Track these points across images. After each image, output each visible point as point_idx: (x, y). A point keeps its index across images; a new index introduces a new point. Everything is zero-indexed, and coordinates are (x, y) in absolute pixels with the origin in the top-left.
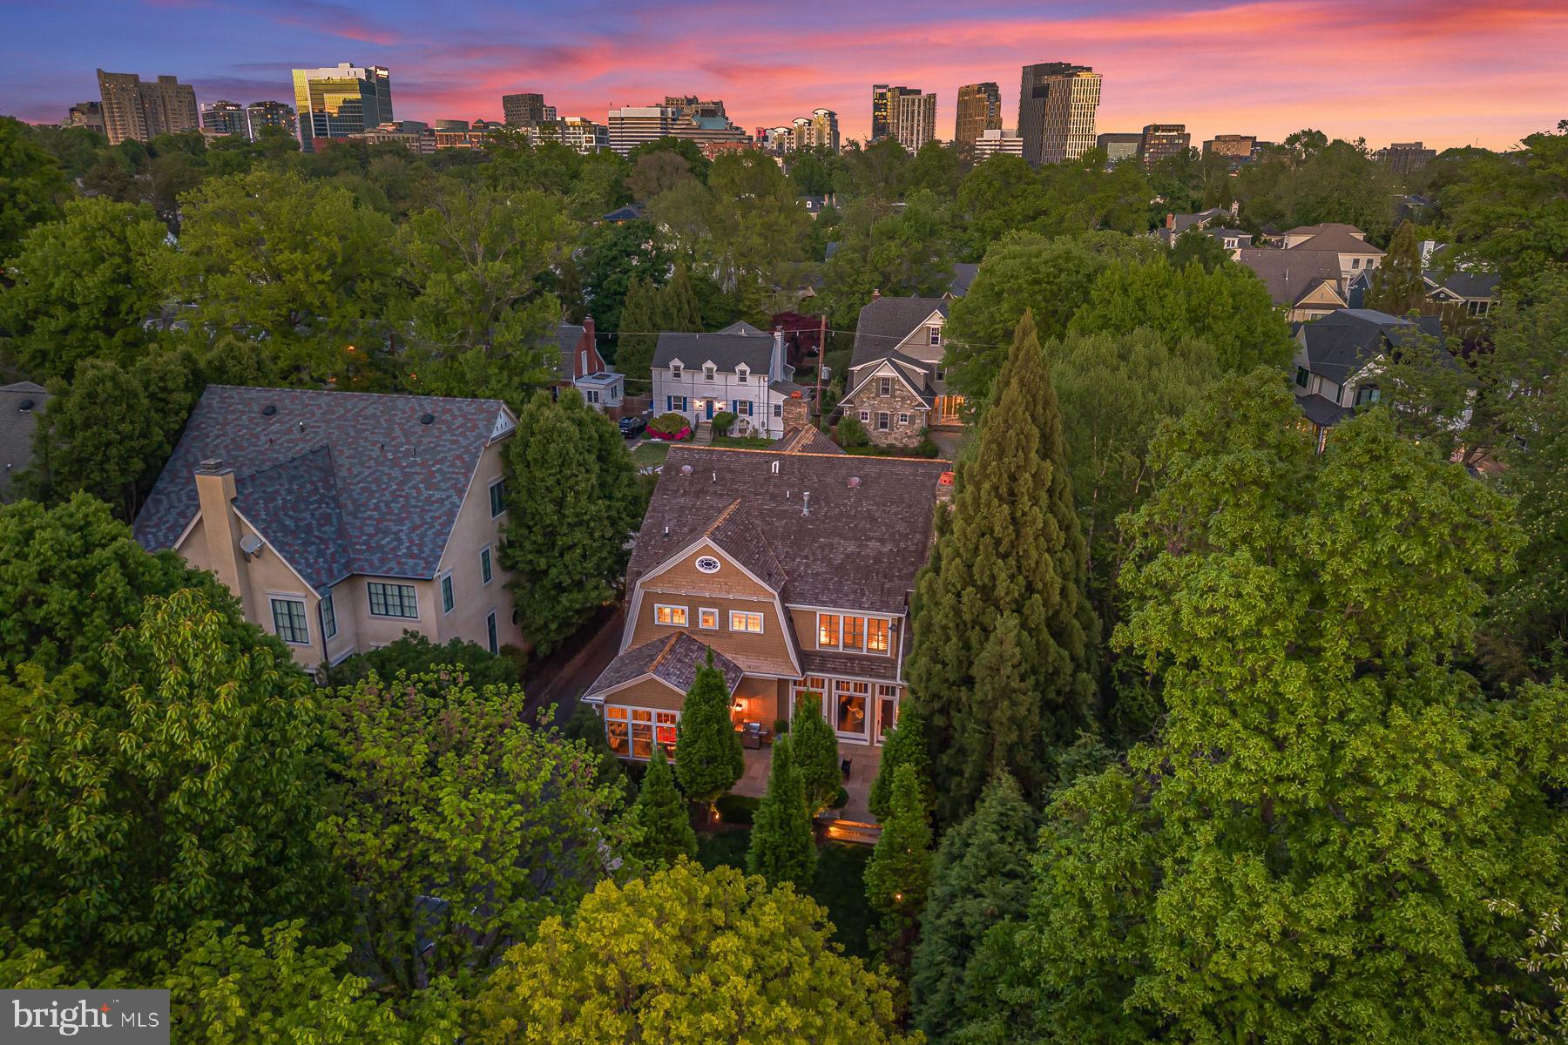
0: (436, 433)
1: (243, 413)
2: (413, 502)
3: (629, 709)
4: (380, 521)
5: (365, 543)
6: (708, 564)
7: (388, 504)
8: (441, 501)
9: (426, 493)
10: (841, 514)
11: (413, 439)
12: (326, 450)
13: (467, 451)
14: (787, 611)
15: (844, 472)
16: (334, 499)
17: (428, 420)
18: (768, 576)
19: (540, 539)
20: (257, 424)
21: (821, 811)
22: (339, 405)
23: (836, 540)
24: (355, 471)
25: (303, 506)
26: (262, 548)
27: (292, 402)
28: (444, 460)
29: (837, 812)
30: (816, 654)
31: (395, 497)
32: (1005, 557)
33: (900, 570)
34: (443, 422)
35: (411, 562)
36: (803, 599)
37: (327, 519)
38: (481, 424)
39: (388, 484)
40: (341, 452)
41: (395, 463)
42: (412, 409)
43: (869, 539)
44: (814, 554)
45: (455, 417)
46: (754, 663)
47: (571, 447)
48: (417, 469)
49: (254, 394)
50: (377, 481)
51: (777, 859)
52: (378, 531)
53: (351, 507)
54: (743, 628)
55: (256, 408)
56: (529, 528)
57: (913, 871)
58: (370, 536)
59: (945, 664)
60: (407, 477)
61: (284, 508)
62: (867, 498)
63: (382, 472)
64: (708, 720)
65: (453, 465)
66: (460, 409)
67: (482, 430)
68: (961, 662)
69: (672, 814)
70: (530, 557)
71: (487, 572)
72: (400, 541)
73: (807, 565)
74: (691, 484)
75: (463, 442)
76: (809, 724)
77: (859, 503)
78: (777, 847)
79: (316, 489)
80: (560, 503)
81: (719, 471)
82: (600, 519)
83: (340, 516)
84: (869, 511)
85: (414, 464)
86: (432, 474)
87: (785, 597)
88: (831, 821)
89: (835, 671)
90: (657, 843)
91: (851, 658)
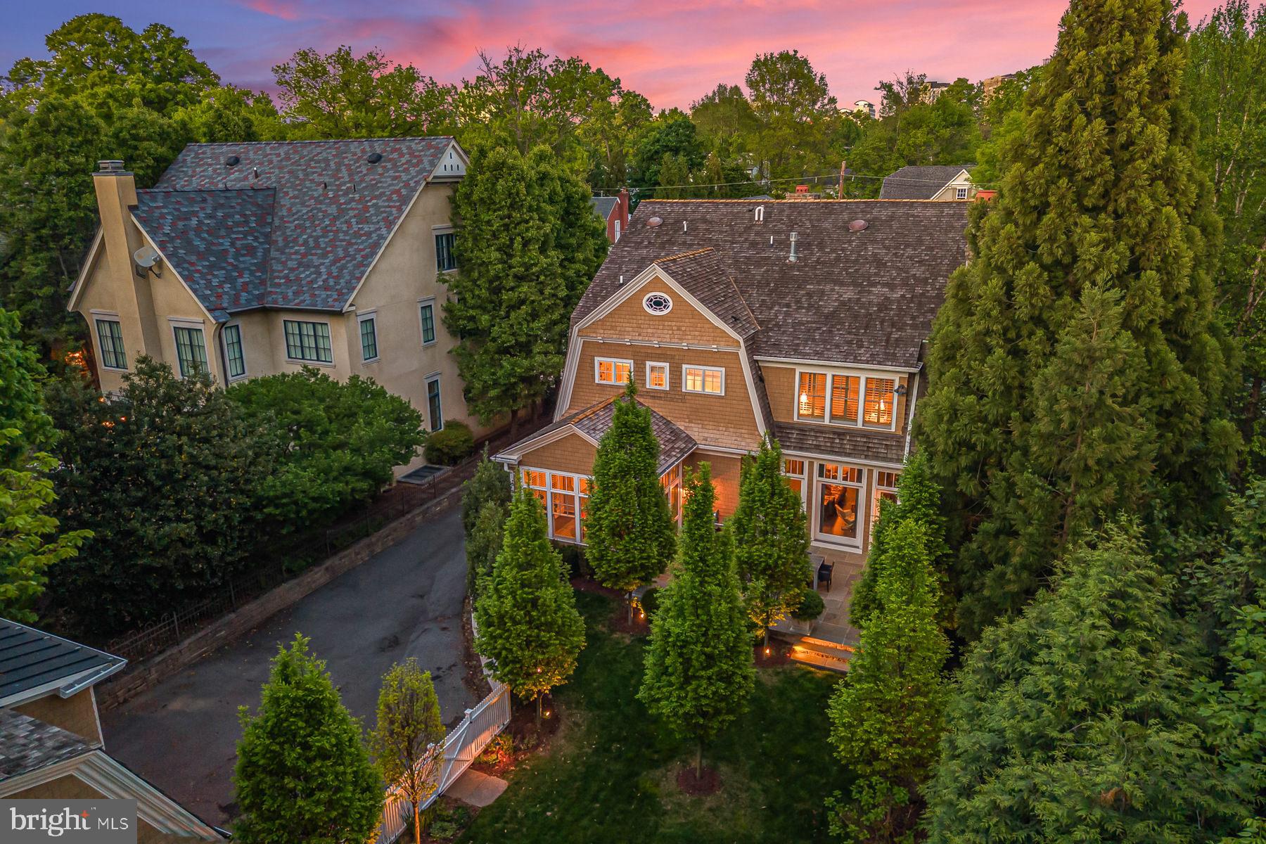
0: (380, 170)
1: (210, 165)
2: (341, 236)
3: (548, 473)
4: (304, 255)
5: (286, 277)
6: (658, 304)
7: (316, 239)
8: (369, 234)
9: (355, 228)
10: (838, 259)
11: (357, 178)
12: (272, 192)
13: (407, 185)
14: (755, 366)
15: (846, 216)
16: (267, 236)
17: (376, 159)
18: (735, 321)
19: (484, 293)
20: (219, 174)
21: (781, 619)
22: (296, 152)
23: (828, 287)
24: (294, 209)
25: (223, 232)
26: (160, 263)
27: (255, 153)
28: (382, 194)
29: (806, 626)
30: (792, 427)
31: (325, 231)
32: (1094, 211)
33: (913, 318)
34: (390, 160)
35: (324, 294)
36: (777, 348)
37: (251, 251)
38: (426, 160)
39: (322, 220)
40: (287, 194)
41: (335, 200)
42: (363, 151)
43: (874, 285)
44: (798, 302)
45: (402, 155)
46: (711, 434)
47: (522, 187)
48: (353, 205)
49: (225, 149)
50: (312, 218)
51: (687, 663)
52: (300, 264)
53: (281, 244)
54: (699, 389)
55: (222, 160)
56: (474, 281)
57: (911, 708)
58: (292, 270)
59: (981, 395)
60: (342, 212)
61: (198, 230)
62: (874, 242)
63: (320, 210)
64: (624, 472)
65: (390, 199)
66: (409, 148)
67: (426, 164)
68: (1008, 389)
69: (540, 582)
70: (472, 312)
71: (428, 332)
72: (320, 274)
73: (787, 314)
74: (658, 236)
75: (404, 177)
76: (764, 485)
77: (863, 245)
78: (686, 644)
79: (246, 222)
80: (506, 251)
81: (691, 222)
82: (554, 275)
83: (267, 251)
84: (875, 255)
85: (353, 200)
86: (366, 209)
87: (754, 346)
88: (799, 638)
89: (818, 448)
90: (515, 623)
91: (841, 434)
